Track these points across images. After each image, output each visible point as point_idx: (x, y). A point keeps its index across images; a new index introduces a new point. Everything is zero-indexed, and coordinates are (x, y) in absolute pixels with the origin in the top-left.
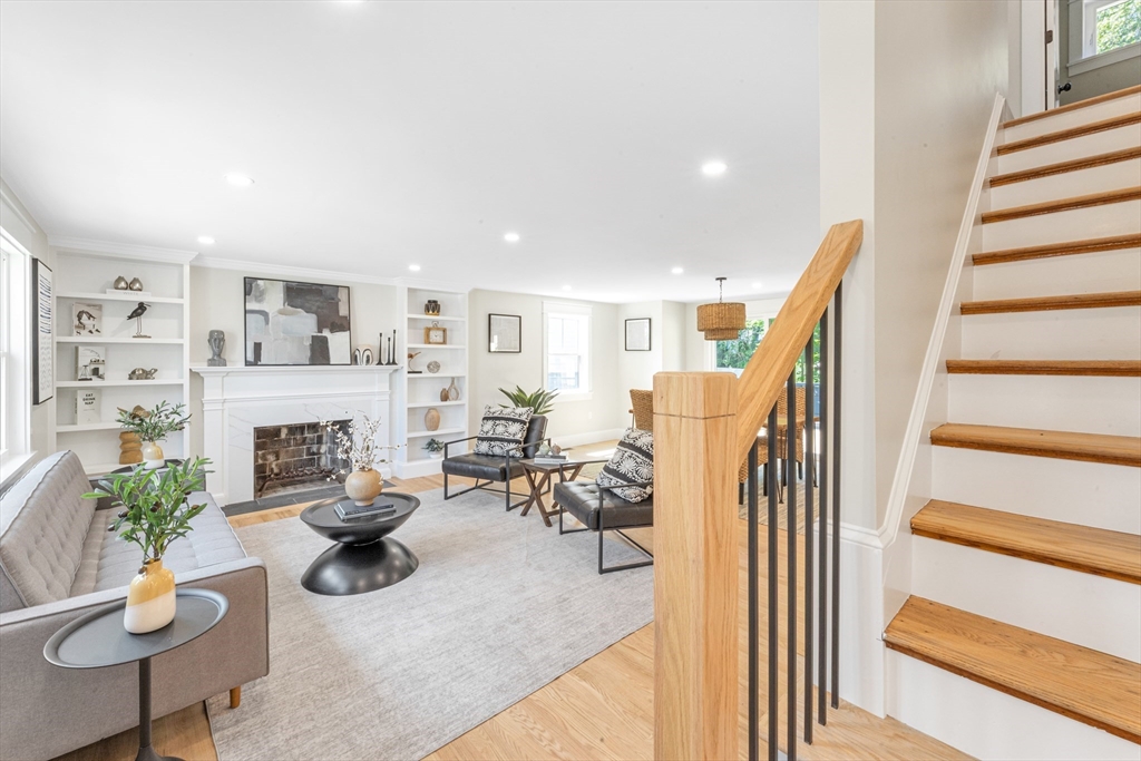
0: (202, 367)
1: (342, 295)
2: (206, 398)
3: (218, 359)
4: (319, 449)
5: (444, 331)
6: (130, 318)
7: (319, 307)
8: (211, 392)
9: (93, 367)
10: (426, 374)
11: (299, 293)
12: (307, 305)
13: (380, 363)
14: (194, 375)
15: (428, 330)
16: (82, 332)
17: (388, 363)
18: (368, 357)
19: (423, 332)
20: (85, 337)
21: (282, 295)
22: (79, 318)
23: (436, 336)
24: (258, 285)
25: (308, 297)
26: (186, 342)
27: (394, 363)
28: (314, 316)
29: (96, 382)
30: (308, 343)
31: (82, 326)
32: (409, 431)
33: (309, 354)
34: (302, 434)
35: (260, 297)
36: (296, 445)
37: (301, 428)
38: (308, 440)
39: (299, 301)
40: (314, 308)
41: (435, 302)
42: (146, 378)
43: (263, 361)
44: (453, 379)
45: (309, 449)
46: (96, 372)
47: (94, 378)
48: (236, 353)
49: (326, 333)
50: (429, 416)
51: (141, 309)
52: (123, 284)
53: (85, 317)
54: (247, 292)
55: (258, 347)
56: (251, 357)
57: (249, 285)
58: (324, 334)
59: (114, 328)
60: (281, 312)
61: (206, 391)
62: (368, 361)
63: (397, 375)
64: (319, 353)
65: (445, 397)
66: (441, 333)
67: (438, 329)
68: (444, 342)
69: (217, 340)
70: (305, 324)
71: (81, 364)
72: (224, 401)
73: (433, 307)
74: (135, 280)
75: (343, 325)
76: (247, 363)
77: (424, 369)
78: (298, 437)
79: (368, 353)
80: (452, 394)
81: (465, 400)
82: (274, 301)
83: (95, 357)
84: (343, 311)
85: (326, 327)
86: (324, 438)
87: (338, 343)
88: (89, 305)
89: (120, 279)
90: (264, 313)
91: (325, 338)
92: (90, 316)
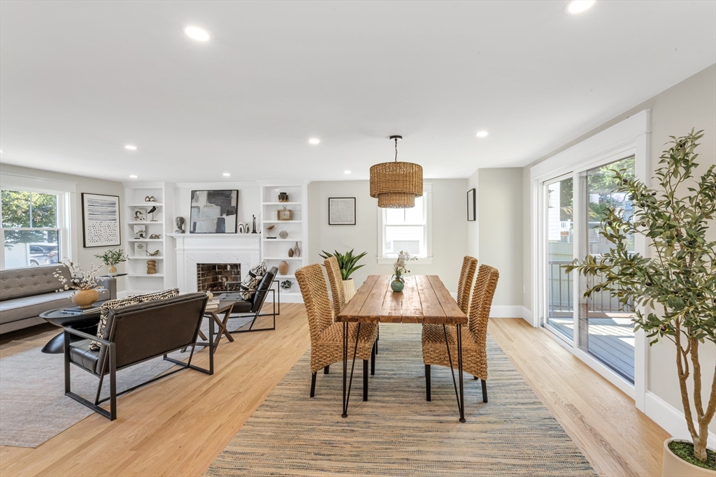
1: (234, 195)
2: (177, 248)
3: (180, 229)
5: (291, 211)
6: (149, 213)
8: (179, 245)
10: (279, 239)
11: (214, 196)
12: (217, 202)
14: (171, 237)
15: (279, 211)
16: (138, 219)
18: (241, 229)
20: (138, 222)
21: (206, 198)
23: (284, 214)
24: (197, 194)
25: (217, 197)
26: (164, 222)
28: (219, 207)
29: (142, 240)
30: (216, 221)
31: (137, 217)
33: (216, 227)
35: (197, 201)
39: (213, 200)
40: (220, 203)
41: (285, 194)
43: (196, 231)
44: (297, 243)
46: (141, 235)
49: (224, 216)
50: (281, 265)
51: (154, 209)
52: (148, 199)
53: (138, 213)
54: (192, 198)
55: (195, 224)
56: (192, 230)
57: (193, 194)
60: (205, 206)
61: (177, 245)
64: (220, 228)
65: (291, 253)
66: (288, 213)
67: (286, 211)
68: (290, 219)
69: (178, 221)
70: (215, 211)
72: (184, 250)
73: (284, 197)
74: (152, 197)
75: (234, 211)
77: (278, 236)
80: (296, 252)
81: (304, 257)
82: (203, 199)
84: (234, 203)
85: (224, 213)
87: (230, 220)
89: (147, 197)
90: (198, 208)
91: (224, 219)
92: (140, 213)
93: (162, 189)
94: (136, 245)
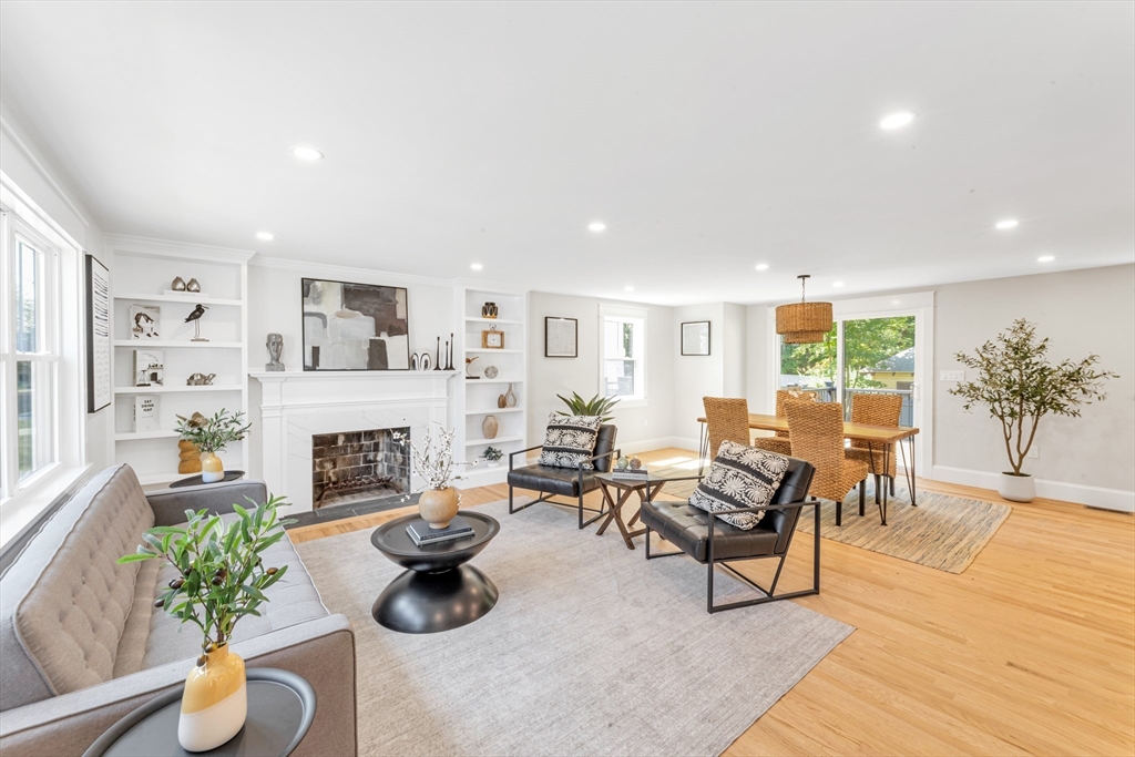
0: (260, 372)
1: (400, 297)
2: (264, 404)
3: (276, 363)
4: (375, 456)
5: (502, 334)
6: (188, 320)
7: (376, 310)
8: (269, 398)
9: (151, 371)
10: (484, 380)
11: (356, 295)
12: (365, 307)
13: (437, 368)
14: (252, 380)
15: (486, 333)
16: (140, 334)
17: (446, 368)
18: (426, 361)
19: (480, 336)
20: (143, 341)
21: (340, 297)
22: (137, 320)
23: (494, 340)
24: (315, 286)
25: (366, 299)
26: (244, 345)
27: (452, 368)
28: (372, 319)
29: (154, 388)
30: (366, 347)
31: (139, 329)
32: (467, 439)
33: (367, 359)
34: (359, 441)
35: (317, 300)
36: (353, 452)
37: (358, 435)
38: (364, 448)
39: (357, 303)
40: (372, 311)
41: (493, 304)
42: (205, 384)
43: (321, 367)
44: (510, 384)
45: (365, 456)
46: (154, 377)
47: (153, 383)
48: (294, 356)
49: (384, 336)
50: (487, 423)
51: (199, 311)
52: (180, 285)
53: (142, 319)
54: (305, 294)
55: (316, 351)
56: (309, 363)
57: (307, 286)
58: (381, 338)
59: (171, 330)
60: (339, 315)
61: (264, 397)
62: (426, 366)
63: (454, 380)
64: (377, 359)
65: (502, 403)
66: (498, 336)
67: (496, 332)
68: (502, 347)
69: (275, 344)
70: (363, 327)
71: (139, 369)
72: (283, 408)
73: (490, 309)
74: (193, 281)
75: (399, 328)
76: (306, 368)
77: (482, 374)
78: (355, 444)
79: (426, 357)
80: (510, 400)
81: (523, 406)
82: (332, 303)
83: (153, 362)
84: (400, 315)
85: (384, 331)
86: (381, 446)
87: (395, 346)
88: (147, 308)
89: (178, 280)
90: (322, 316)
91: (383, 341)
92: (148, 319)
94: (138, 401)
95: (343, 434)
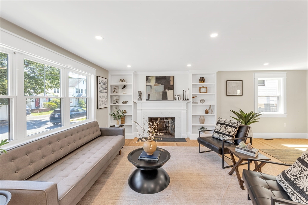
0: (136, 101)
1: (171, 79)
2: (138, 109)
3: (140, 98)
4: (168, 125)
5: (206, 88)
6: (122, 89)
7: (165, 83)
8: (139, 107)
9: (116, 100)
10: (199, 104)
11: (160, 79)
12: (161, 82)
13: (183, 100)
14: (135, 103)
15: (200, 88)
16: (115, 92)
17: (186, 100)
18: (179, 98)
19: (198, 89)
20: (115, 94)
21: (155, 80)
22: (114, 89)
23: (203, 90)
24: (149, 78)
25: (162, 80)
26: (132, 94)
27: (188, 100)
28: (163, 86)
29: (117, 104)
30: (161, 94)
31: (114, 91)
32: (192, 123)
33: (162, 97)
34: (164, 120)
35: (149, 82)
36: (162, 123)
37: (163, 118)
38: (165, 122)
39: (159, 82)
40: (163, 83)
41: (203, 78)
42: (125, 103)
43: (150, 99)
44: (210, 106)
45: (166, 124)
46: (117, 101)
47: (116, 103)
48: (144, 97)
49: (167, 91)
50: (201, 119)
51: (124, 87)
52: (121, 81)
53: (115, 89)
54: (147, 80)
55: (149, 95)
56: (147, 98)
58: (166, 91)
59: (120, 92)
60: (155, 85)
61: (138, 107)
62: (178, 99)
63: (189, 104)
64: (164, 97)
65: (207, 112)
66: (205, 89)
67: (204, 87)
68: (206, 92)
70: (161, 88)
71: (114, 100)
72: (142, 110)
73: (202, 80)
74: (124, 80)
75: (171, 88)
76: (147, 100)
77: (199, 102)
78: (163, 121)
79: (179, 96)
80: (210, 111)
81: (215, 114)
82: (153, 82)
83: (116, 98)
84: (171, 84)
85: (166, 89)
86: (170, 122)
87: (170, 93)
88: (116, 86)
89: (121, 80)
90: (150, 86)
91: (166, 92)
92: (116, 89)
93: (131, 75)
94: (114, 107)
95: (160, 118)
